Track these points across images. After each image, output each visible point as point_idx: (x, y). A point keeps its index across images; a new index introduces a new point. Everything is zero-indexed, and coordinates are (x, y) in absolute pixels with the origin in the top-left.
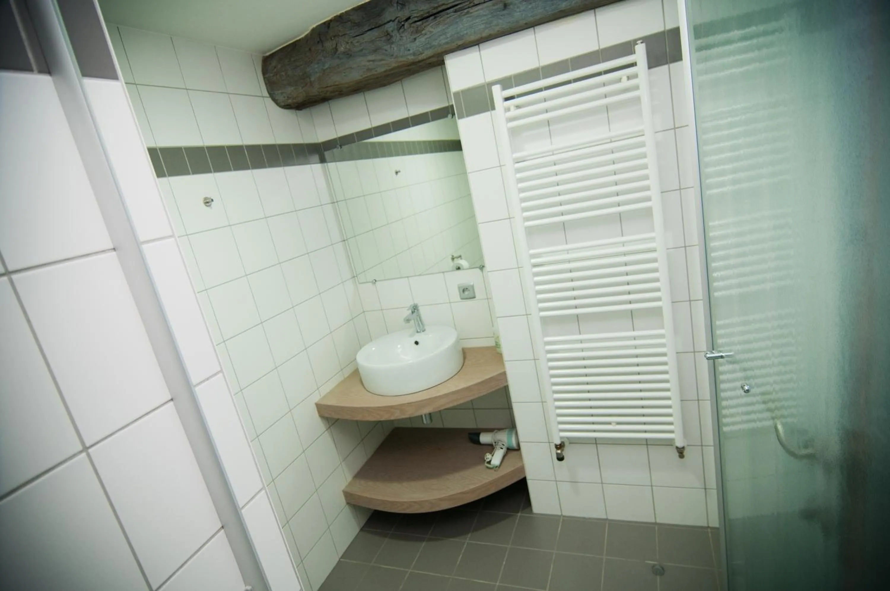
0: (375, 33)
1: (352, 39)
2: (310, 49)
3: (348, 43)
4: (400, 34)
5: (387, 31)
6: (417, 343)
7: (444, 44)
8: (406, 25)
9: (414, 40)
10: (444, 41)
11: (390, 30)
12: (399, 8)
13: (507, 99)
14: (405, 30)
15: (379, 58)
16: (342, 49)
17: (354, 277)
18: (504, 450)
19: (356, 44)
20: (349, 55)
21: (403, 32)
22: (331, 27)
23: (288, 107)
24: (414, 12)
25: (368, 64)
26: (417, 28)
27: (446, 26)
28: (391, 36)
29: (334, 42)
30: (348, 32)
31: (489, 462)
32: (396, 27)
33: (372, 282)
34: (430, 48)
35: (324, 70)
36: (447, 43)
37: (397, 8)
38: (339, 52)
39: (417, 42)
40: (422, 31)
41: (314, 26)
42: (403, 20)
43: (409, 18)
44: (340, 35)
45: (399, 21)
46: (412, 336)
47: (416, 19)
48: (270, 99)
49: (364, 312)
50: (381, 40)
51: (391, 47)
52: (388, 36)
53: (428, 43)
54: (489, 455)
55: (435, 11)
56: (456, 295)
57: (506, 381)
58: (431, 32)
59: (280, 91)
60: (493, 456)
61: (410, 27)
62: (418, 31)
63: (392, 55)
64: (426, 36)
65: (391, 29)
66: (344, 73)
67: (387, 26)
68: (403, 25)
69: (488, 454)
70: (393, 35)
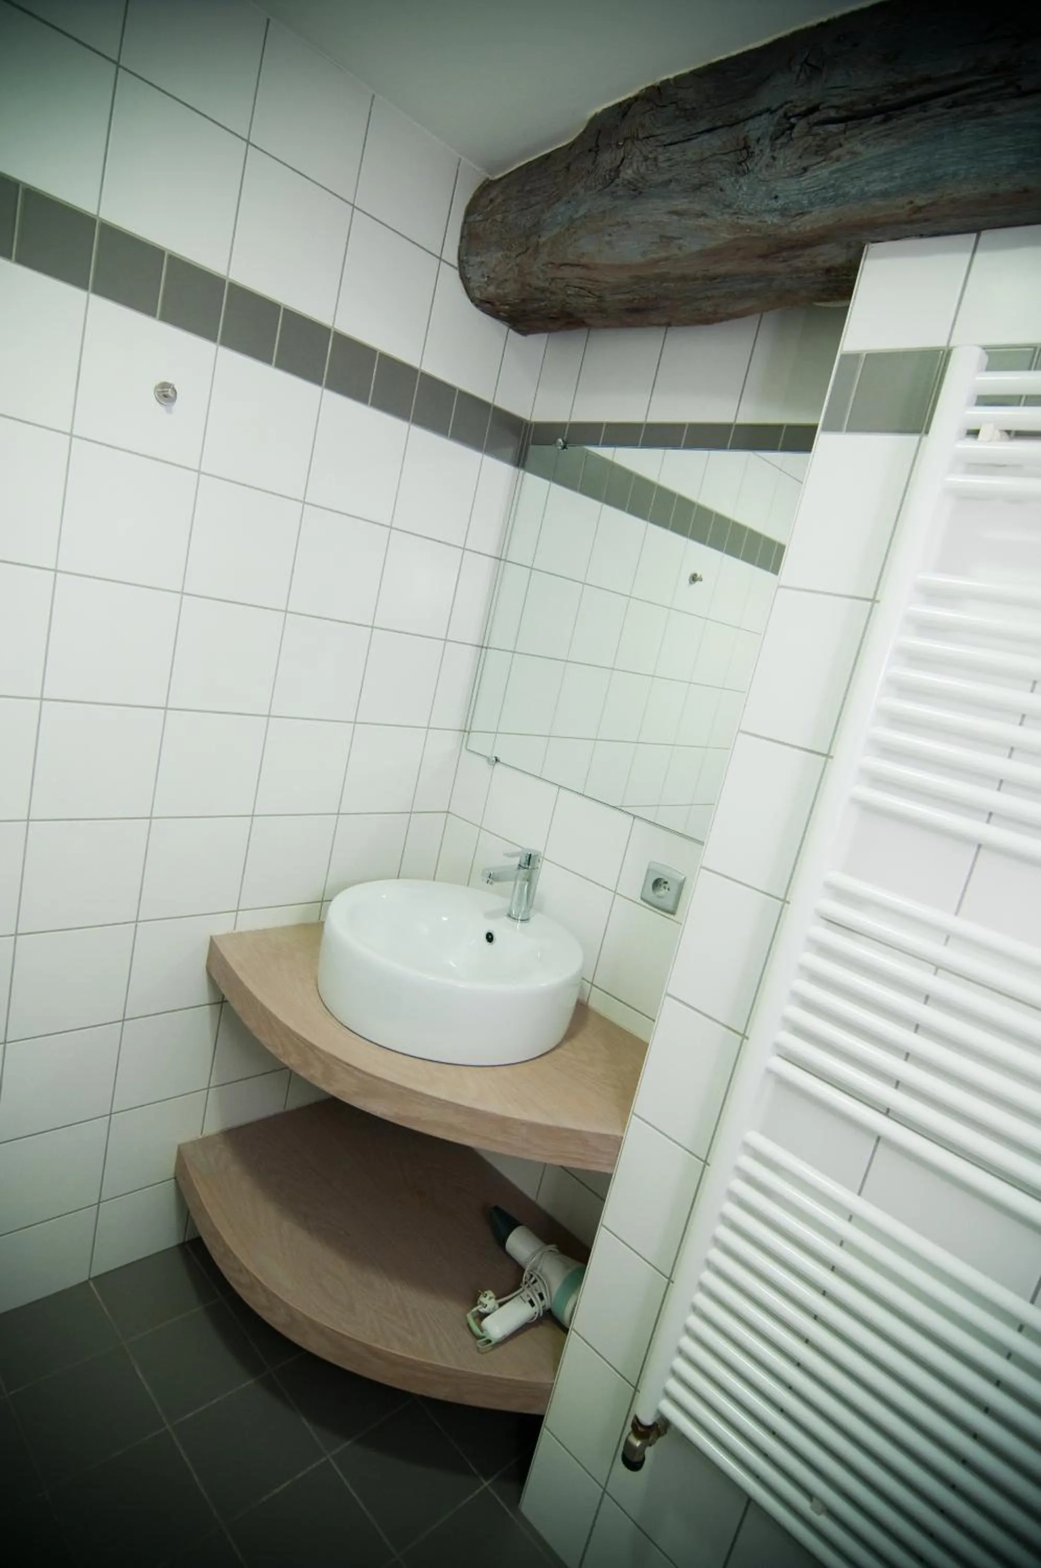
0: (714, 142)
1: (660, 150)
2: (568, 168)
3: (646, 159)
4: (773, 150)
5: (745, 139)
6: (490, 938)
7: (874, 196)
8: (801, 126)
9: (802, 171)
10: (878, 187)
11: (754, 135)
12: (802, 77)
13: (985, 401)
14: (792, 139)
15: (697, 207)
16: (628, 173)
17: (465, 731)
18: (538, 1309)
19: (665, 165)
20: (637, 191)
21: (783, 145)
22: (630, 113)
23: (488, 305)
24: (835, 92)
25: (666, 218)
26: (825, 140)
27: (904, 143)
28: (750, 155)
29: (621, 153)
30: (658, 132)
31: (482, 1316)
32: (772, 129)
33: (488, 759)
34: (833, 199)
35: (572, 220)
36: (885, 194)
37: (798, 76)
38: (618, 181)
39: (806, 181)
40: (834, 149)
41: (599, 109)
42: (797, 111)
43: (814, 109)
44: (641, 136)
45: (785, 115)
46: (490, 915)
47: (833, 114)
48: (457, 273)
49: (448, 812)
50: (721, 162)
51: (737, 181)
52: (745, 149)
53: (833, 186)
54: (491, 1298)
55: (892, 99)
56: (635, 884)
57: (613, 1164)
58: (854, 154)
59: (479, 259)
60: (501, 1305)
61: (808, 133)
62: (822, 150)
63: (729, 206)
64: (837, 165)
65: (758, 134)
66: (610, 235)
67: (751, 124)
68: (793, 126)
69: (490, 1294)
70: (757, 151)
